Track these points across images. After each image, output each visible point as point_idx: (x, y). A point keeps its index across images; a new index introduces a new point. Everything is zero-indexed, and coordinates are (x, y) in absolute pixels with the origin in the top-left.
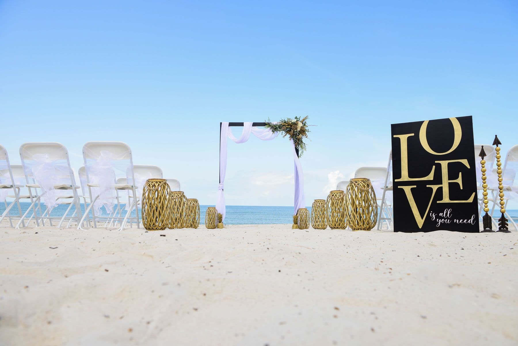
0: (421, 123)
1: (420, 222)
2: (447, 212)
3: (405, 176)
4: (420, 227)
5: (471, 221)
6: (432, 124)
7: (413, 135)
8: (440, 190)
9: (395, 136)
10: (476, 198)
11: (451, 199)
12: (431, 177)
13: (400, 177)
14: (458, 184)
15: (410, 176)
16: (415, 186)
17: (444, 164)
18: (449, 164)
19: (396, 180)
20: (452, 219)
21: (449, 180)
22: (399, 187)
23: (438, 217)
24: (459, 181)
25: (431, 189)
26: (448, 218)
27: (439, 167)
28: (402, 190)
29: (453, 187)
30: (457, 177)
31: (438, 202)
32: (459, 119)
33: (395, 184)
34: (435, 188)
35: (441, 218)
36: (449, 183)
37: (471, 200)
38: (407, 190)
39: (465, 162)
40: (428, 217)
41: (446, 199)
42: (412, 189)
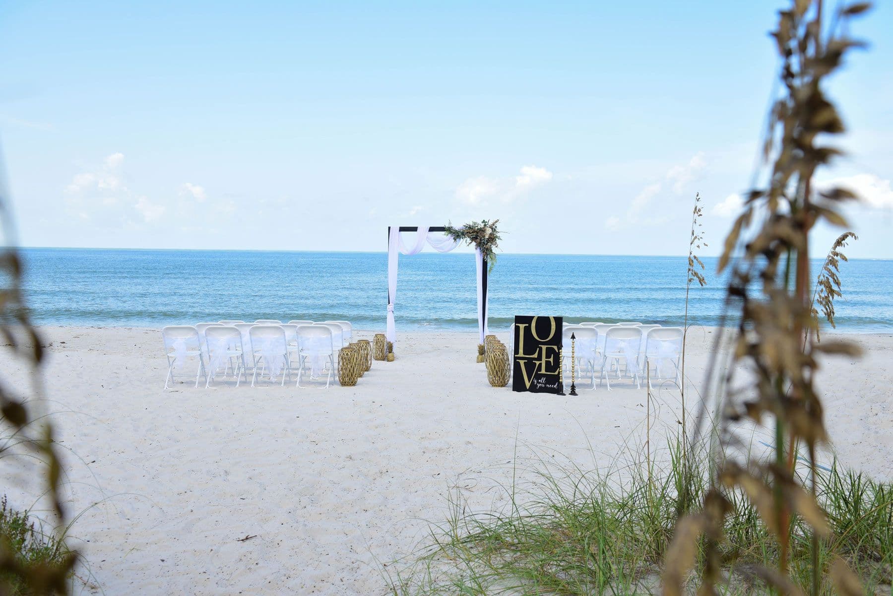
0: (532, 317)
1: (528, 385)
2: (543, 380)
3: (521, 353)
4: (528, 388)
5: (555, 386)
6: (539, 318)
7: (527, 325)
8: (540, 364)
9: (517, 324)
10: (559, 372)
11: (546, 371)
12: (536, 356)
13: (518, 354)
14: (550, 362)
15: (524, 354)
16: (526, 361)
17: (544, 347)
18: (547, 348)
19: (516, 356)
20: (545, 384)
21: (546, 358)
22: (517, 360)
23: (538, 382)
24: (551, 360)
25: (536, 364)
26: (543, 384)
27: (541, 349)
28: (519, 362)
29: (548, 363)
30: (550, 358)
31: (539, 373)
32: (554, 317)
33: (515, 358)
34: (538, 363)
35: (540, 383)
36: (546, 361)
37: (556, 373)
38: (522, 362)
39: (555, 348)
40: (533, 382)
41: (543, 371)
42: (525, 363)
